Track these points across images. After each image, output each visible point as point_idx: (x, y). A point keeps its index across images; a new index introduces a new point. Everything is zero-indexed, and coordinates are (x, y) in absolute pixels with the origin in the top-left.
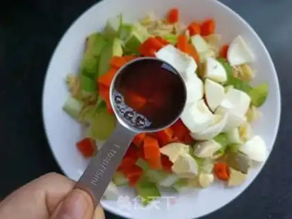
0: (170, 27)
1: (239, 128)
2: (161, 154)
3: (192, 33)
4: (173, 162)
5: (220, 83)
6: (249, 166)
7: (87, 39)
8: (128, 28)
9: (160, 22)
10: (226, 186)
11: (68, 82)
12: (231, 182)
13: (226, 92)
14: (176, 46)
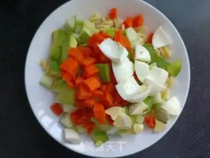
0: (111, 22)
1: (161, 92)
2: (106, 114)
3: (127, 26)
4: (114, 120)
5: (147, 62)
6: (168, 119)
7: (53, 34)
8: (82, 24)
9: (104, 19)
10: (153, 132)
11: (41, 65)
12: (156, 129)
13: (150, 69)
14: (114, 40)
